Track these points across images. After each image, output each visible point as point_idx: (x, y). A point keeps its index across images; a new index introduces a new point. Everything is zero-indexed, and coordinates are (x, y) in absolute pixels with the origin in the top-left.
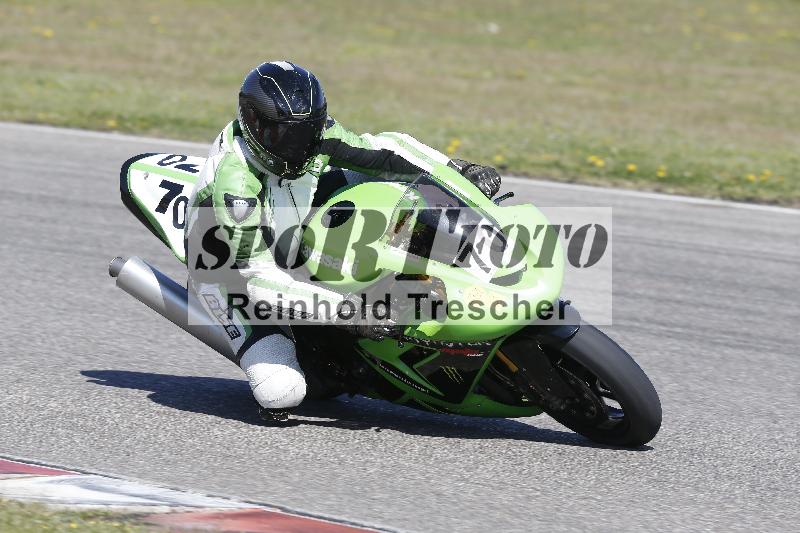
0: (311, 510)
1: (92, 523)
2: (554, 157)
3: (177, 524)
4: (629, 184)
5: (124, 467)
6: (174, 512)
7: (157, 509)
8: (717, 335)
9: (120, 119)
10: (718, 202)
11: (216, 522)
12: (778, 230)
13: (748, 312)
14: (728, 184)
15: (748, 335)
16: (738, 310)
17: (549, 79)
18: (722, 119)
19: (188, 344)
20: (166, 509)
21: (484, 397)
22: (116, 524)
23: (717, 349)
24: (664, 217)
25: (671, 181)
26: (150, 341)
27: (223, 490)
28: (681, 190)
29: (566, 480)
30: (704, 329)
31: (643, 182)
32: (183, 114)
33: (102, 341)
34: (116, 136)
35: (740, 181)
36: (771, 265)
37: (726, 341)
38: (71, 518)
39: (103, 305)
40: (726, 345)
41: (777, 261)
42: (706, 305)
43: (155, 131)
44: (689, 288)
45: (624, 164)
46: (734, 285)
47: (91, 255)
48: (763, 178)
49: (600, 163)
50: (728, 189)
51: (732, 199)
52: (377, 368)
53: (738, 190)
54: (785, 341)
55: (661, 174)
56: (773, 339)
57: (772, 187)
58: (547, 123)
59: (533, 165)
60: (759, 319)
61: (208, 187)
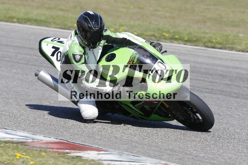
0: (76, 142)
1: (8, 144)
2: (153, 33)
3: (35, 145)
4: (176, 42)
5: (18, 127)
6: (33, 141)
7: (28, 141)
8: (202, 89)
9: (18, 19)
10: (203, 48)
11: (47, 145)
12: (222, 57)
13: (212, 82)
14: (206, 43)
15: (212, 89)
16: (209, 82)
17: (151, 9)
18: (205, 22)
19: (38, 89)
20: (31, 141)
21: (156, 115)
22: (16, 145)
23: (203, 93)
24: (187, 52)
25: (189, 41)
26: (27, 88)
27: (49, 135)
28: (192, 44)
29: (155, 133)
30: (199, 87)
31: (180, 41)
32: (37, 18)
33: (12, 88)
34: (17, 24)
35: (210, 42)
36: (220, 68)
37: (205, 91)
38: (1, 143)
39: (12, 77)
40: (206, 92)
41: (221, 66)
42: (199, 80)
43: (29, 23)
44: (194, 74)
45: (174, 36)
46: (208, 74)
47: (8, 61)
48: (217, 41)
49: (167, 35)
50: (206, 44)
51: (207, 47)
52: (122, 106)
53: (209, 44)
54: (224, 91)
55: (186, 39)
56: (220, 91)
57: (220, 44)
58: (150, 23)
59: (146, 35)
60: (216, 84)
61: (67, 51)
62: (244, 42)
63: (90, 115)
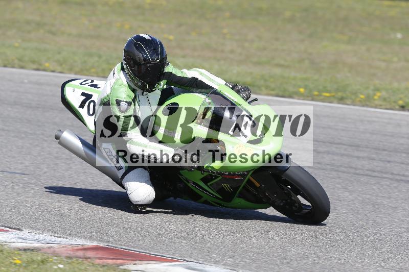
5: (207, 258)
21: (242, 199)
52: (189, 185)
61: (108, 96)
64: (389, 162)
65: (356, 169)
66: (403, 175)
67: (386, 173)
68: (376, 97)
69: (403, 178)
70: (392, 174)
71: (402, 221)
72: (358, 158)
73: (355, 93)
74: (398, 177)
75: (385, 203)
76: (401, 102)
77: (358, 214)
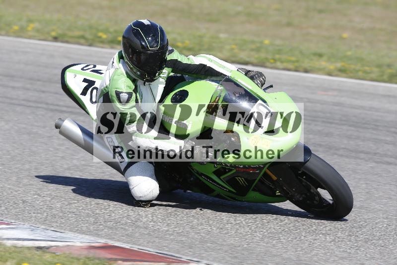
21: (257, 192)
52: (200, 178)
61: (106, 87)
62: (228, 47)
63: (146, 194)
64: (43, 92)
65: (11, 99)
66: (58, 105)
67: (41, 103)
68: (29, 29)
69: (57, 108)
70: (47, 104)
71: (57, 149)
72: (13, 88)
73: (9, 25)
74: (51, 107)
75: (40, 132)
76: (54, 34)
77: (14, 143)
